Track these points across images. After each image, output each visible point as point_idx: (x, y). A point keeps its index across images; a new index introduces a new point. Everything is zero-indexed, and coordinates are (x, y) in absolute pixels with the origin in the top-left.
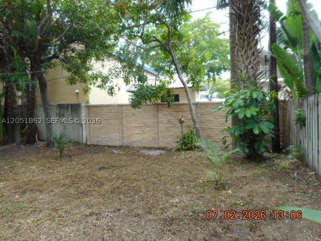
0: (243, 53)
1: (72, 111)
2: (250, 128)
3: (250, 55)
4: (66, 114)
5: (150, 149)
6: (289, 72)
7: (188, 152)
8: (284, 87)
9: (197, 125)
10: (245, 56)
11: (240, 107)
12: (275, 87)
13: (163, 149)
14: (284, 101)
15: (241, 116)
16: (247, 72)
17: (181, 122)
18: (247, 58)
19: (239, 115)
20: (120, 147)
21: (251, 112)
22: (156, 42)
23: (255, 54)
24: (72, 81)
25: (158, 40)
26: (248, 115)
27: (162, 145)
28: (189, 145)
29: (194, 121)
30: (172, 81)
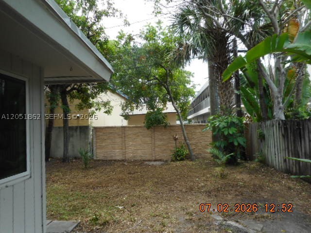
0: (222, 92)
1: (80, 132)
2: (231, 141)
3: (227, 93)
4: (75, 134)
5: (149, 161)
6: (251, 105)
7: (182, 162)
8: (246, 114)
9: (188, 141)
10: (224, 94)
11: (224, 127)
12: (240, 114)
13: (160, 160)
14: (246, 124)
15: (226, 133)
16: (226, 104)
17: (176, 139)
18: (225, 95)
19: (225, 132)
20: (123, 160)
21: (232, 131)
22: (157, 80)
23: (230, 92)
24: (80, 107)
25: (157, 79)
26: (231, 133)
27: (158, 157)
28: (182, 157)
29: (185, 138)
30: (165, 108)
